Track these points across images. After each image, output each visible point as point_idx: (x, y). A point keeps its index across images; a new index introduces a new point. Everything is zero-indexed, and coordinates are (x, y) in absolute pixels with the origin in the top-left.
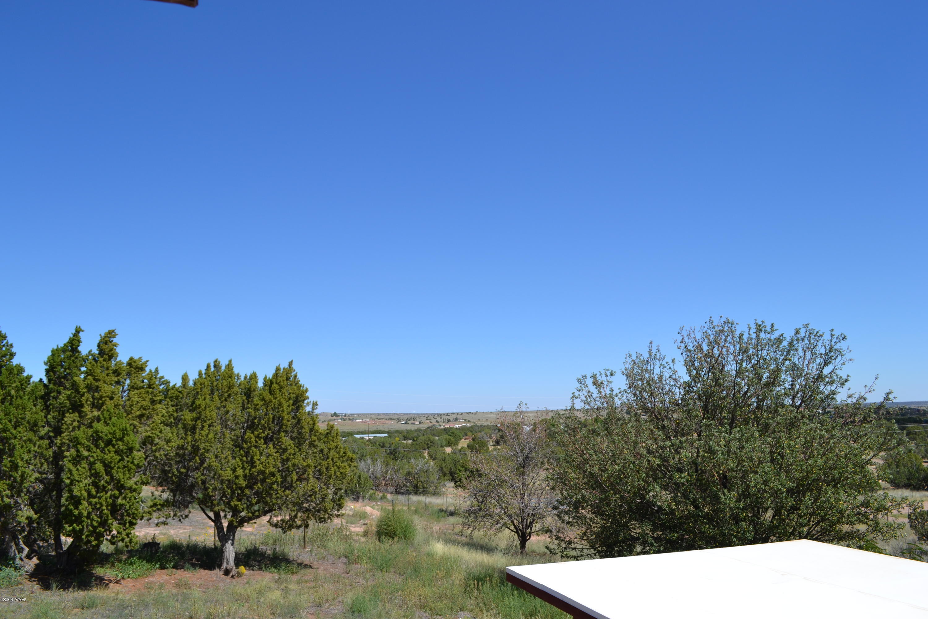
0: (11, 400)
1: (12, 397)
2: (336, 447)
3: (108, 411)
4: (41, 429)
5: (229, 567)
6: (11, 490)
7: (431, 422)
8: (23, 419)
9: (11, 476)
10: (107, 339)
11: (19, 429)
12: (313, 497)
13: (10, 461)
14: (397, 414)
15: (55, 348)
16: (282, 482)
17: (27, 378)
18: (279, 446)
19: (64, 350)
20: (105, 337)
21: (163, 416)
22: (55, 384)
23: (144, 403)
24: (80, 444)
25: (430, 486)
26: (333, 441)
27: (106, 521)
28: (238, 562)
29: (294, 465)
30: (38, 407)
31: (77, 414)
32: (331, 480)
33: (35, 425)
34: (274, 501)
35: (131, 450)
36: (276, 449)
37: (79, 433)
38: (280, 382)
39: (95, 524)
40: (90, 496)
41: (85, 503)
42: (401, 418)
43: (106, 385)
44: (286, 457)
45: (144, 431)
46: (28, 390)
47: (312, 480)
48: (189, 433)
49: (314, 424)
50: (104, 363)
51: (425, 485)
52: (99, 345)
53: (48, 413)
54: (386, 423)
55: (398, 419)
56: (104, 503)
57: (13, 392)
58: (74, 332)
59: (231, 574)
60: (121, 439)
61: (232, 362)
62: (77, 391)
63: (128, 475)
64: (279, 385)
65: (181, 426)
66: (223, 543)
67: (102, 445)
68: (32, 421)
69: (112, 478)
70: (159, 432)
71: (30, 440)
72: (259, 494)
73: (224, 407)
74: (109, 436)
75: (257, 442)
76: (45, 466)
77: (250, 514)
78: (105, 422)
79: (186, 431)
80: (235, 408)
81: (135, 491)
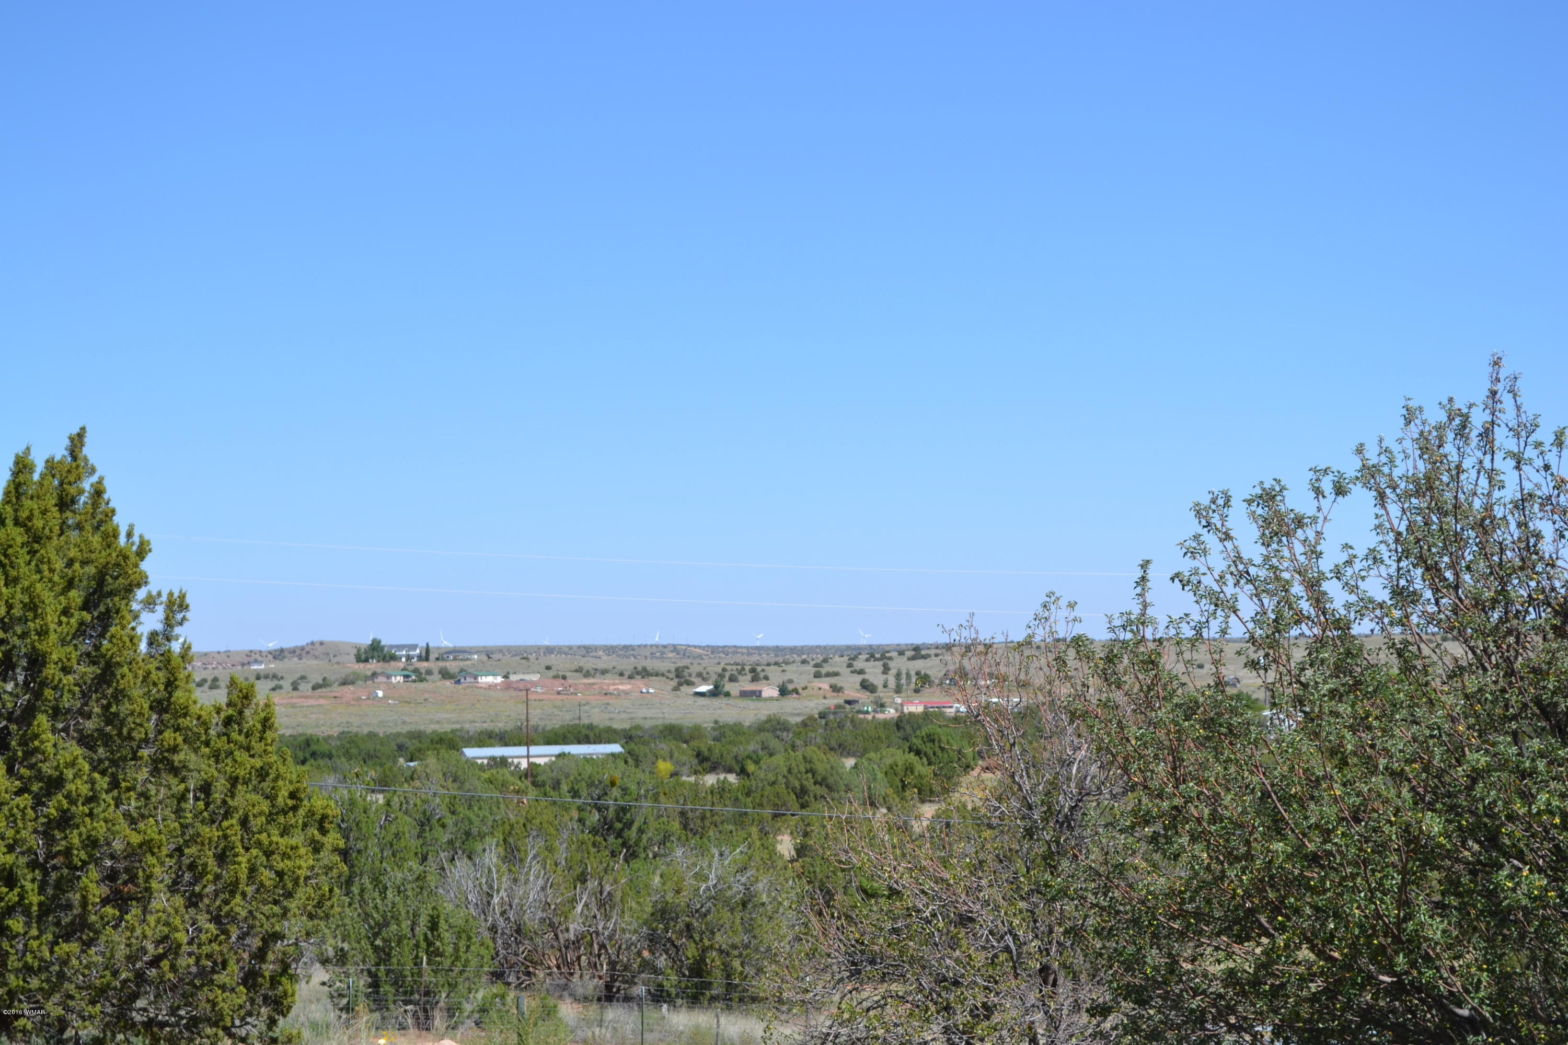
2: (262, 774)
7: (836, 689)
12: (165, 964)
14: (675, 649)
16: (45, 911)
18: (31, 767)
25: (760, 971)
26: (248, 749)
29: (92, 843)
32: (238, 899)
36: (21, 778)
38: (30, 518)
42: (695, 669)
44: (59, 809)
47: (161, 900)
49: (170, 685)
51: (736, 964)
54: (619, 694)
55: (679, 673)
64: (28, 530)
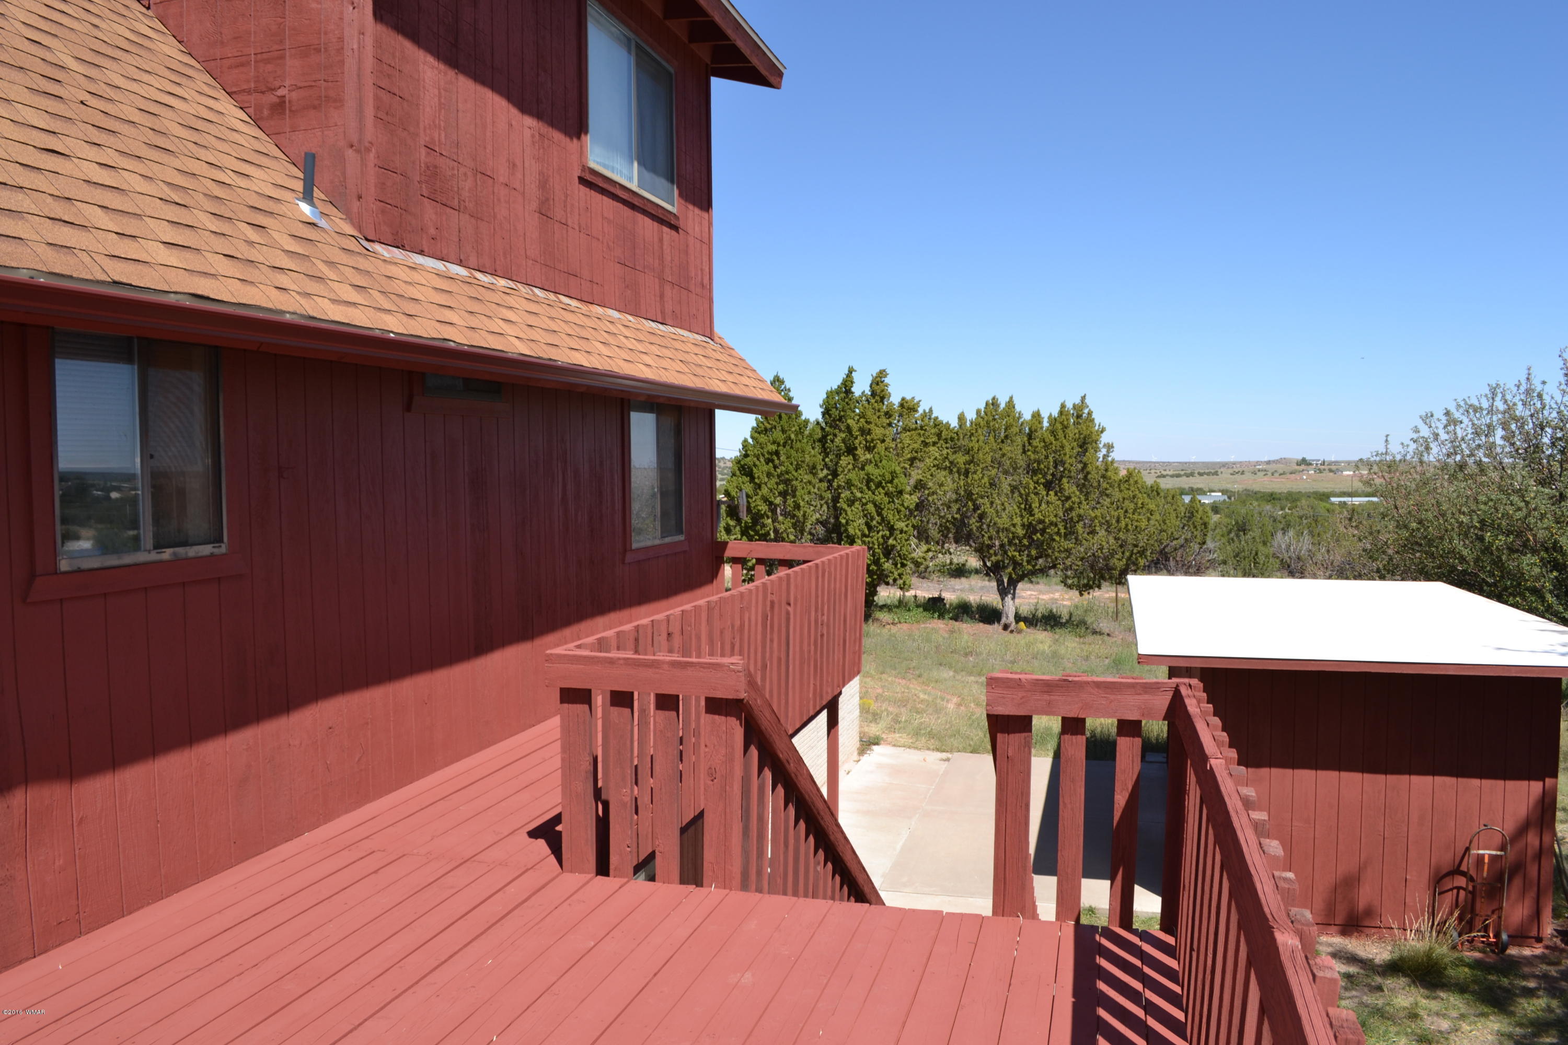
0: (792, 443)
1: (792, 441)
3: (879, 453)
4: (819, 472)
5: (1008, 622)
6: (795, 529)
8: (803, 462)
9: (795, 515)
10: (879, 379)
11: (800, 472)
13: (794, 502)
15: (829, 389)
16: (1065, 534)
17: (804, 421)
18: (1061, 493)
19: (838, 392)
20: (876, 377)
21: (935, 459)
22: (831, 427)
23: (915, 445)
24: (853, 485)
27: (879, 559)
28: (1018, 618)
29: (1080, 516)
30: (816, 450)
31: (851, 457)
33: (814, 467)
34: (1056, 554)
35: (901, 492)
36: (1058, 496)
37: (853, 476)
39: (870, 561)
40: (864, 535)
41: (859, 542)
43: (877, 428)
44: (1070, 506)
45: (916, 475)
46: (807, 432)
48: (962, 477)
50: (876, 404)
52: (871, 386)
53: (827, 456)
56: (876, 542)
57: (793, 436)
58: (847, 372)
59: (1010, 629)
60: (891, 482)
61: (1014, 398)
62: (852, 436)
63: (898, 517)
65: (955, 470)
66: (1003, 599)
67: (873, 487)
68: (811, 464)
69: (883, 519)
70: (932, 475)
71: (810, 482)
72: (1039, 545)
73: (1001, 449)
74: (879, 478)
75: (1035, 488)
76: (825, 507)
77: (1030, 567)
78: (876, 465)
79: (959, 475)
80: (1013, 450)
81: (906, 532)
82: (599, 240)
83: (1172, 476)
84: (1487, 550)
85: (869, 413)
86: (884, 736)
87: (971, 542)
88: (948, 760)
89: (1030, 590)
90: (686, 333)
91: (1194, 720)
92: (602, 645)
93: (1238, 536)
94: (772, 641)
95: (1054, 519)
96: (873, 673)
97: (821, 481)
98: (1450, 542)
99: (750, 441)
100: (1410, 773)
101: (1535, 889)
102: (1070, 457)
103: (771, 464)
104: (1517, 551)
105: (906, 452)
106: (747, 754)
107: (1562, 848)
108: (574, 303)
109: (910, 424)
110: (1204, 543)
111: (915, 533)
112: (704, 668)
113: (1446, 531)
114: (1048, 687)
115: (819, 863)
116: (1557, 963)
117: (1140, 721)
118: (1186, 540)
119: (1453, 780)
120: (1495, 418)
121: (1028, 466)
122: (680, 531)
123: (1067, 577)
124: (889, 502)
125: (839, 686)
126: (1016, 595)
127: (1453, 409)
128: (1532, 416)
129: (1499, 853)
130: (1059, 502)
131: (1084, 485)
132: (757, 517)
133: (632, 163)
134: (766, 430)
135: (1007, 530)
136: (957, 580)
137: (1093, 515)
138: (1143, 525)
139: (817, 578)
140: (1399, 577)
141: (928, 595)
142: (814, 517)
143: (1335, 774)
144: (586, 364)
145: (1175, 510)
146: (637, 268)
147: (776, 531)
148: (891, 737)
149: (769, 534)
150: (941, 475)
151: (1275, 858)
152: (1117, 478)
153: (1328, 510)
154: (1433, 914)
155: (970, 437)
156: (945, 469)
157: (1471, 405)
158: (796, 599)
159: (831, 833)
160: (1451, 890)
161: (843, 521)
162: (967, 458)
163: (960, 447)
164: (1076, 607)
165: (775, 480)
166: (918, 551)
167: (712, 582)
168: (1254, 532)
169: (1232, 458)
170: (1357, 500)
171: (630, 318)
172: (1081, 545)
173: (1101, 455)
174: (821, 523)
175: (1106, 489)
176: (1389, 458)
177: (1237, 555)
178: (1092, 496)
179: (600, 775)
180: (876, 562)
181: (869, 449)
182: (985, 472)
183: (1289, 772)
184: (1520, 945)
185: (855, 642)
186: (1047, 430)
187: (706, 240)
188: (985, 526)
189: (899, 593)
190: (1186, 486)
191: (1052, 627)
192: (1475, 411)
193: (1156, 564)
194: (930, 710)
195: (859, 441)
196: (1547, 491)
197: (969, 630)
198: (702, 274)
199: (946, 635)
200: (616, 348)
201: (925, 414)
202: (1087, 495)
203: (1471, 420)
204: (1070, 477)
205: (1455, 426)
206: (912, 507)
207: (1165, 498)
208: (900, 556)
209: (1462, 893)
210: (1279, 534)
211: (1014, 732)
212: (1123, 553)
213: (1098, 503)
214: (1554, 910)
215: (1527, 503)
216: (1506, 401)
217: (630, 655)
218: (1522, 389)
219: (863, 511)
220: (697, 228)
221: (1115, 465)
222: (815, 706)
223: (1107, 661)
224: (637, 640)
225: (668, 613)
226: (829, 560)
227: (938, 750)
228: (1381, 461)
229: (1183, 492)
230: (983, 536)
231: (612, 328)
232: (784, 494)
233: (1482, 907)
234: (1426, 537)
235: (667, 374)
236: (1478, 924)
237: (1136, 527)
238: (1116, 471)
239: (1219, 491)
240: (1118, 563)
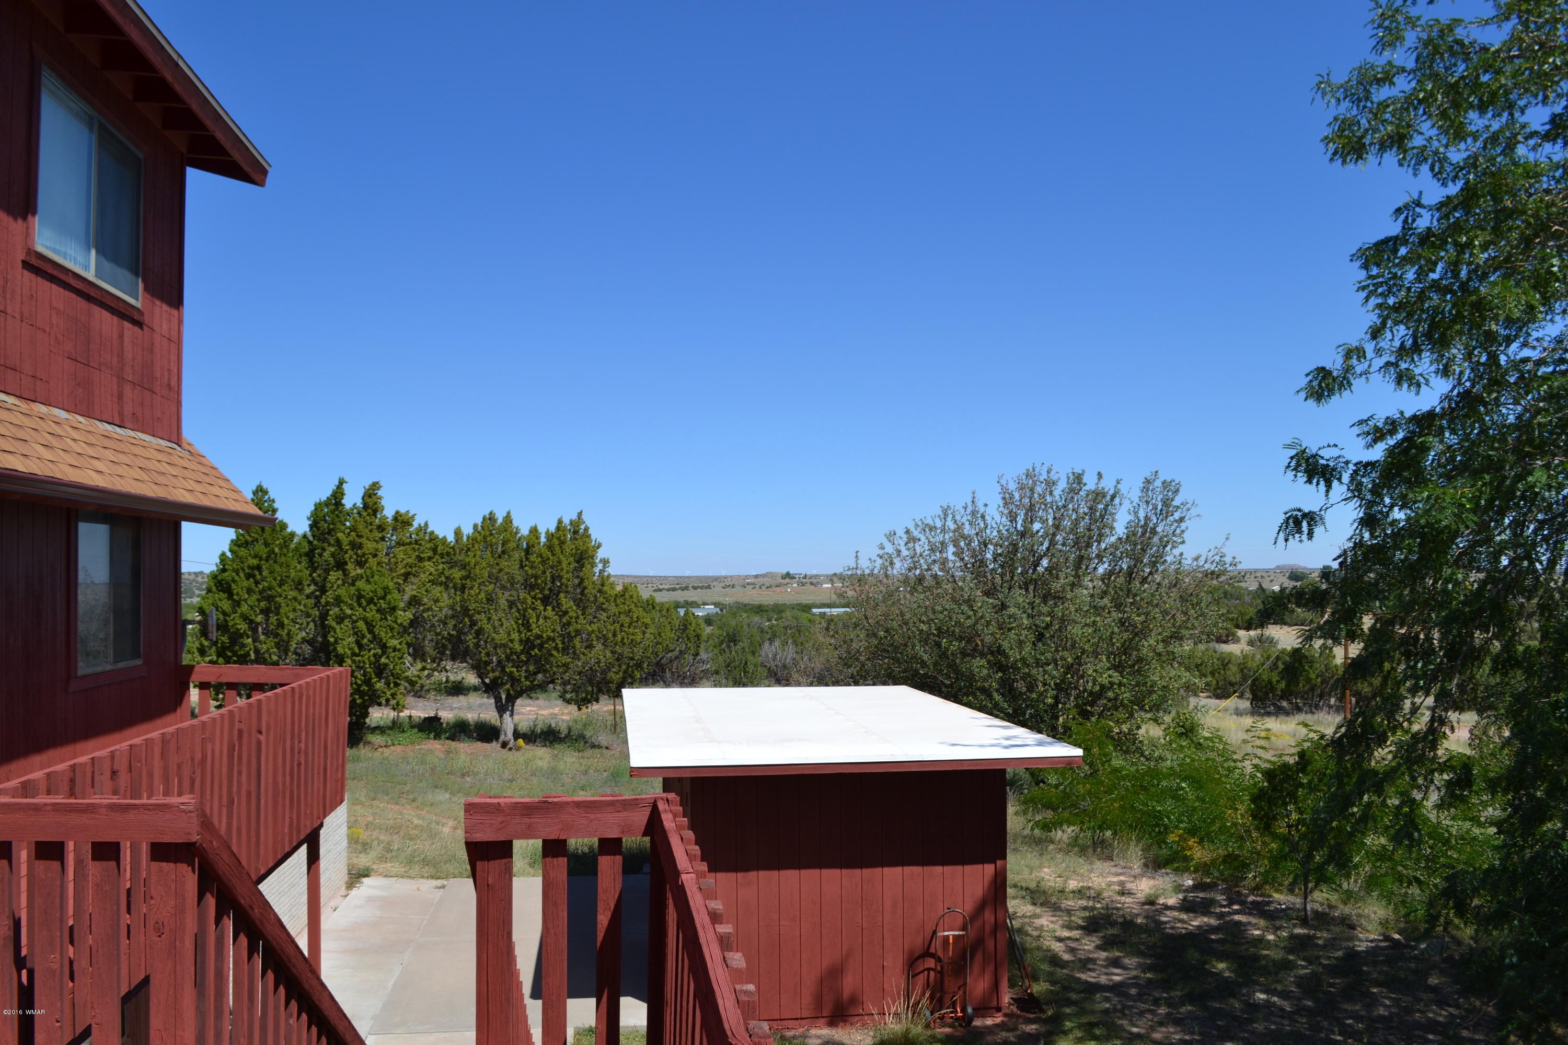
0: (275, 557)
1: (276, 555)
3: (370, 568)
4: (306, 587)
5: (507, 739)
6: (278, 649)
8: (288, 577)
9: (278, 634)
10: (371, 491)
11: (284, 588)
13: (277, 620)
15: (318, 501)
17: (290, 534)
18: (559, 608)
19: (327, 503)
20: (369, 489)
21: (431, 574)
22: (319, 540)
23: (409, 560)
24: (342, 602)
27: (370, 679)
28: (517, 735)
29: (577, 630)
30: (303, 564)
31: (341, 572)
33: (300, 583)
34: (555, 669)
35: (394, 609)
36: (556, 611)
37: (342, 592)
39: (359, 682)
40: (354, 654)
41: (349, 661)
43: (369, 542)
44: (567, 620)
45: (410, 591)
46: (293, 546)
48: (458, 593)
49: (604, 585)
50: (368, 517)
52: (363, 499)
53: (315, 572)
56: (367, 661)
57: (277, 550)
58: (337, 483)
59: (508, 747)
60: (384, 598)
61: (512, 513)
62: (342, 549)
63: (390, 634)
65: (451, 585)
66: (501, 716)
67: (364, 603)
68: (297, 580)
69: (374, 637)
70: (427, 591)
71: (295, 599)
72: (537, 660)
73: (498, 564)
74: (371, 594)
75: (533, 603)
76: (312, 625)
77: (528, 683)
78: (367, 580)
79: (456, 591)
80: (511, 566)
81: (399, 650)
82: (45, 331)
83: (668, 590)
84: (944, 655)
85: (361, 527)
86: (375, 867)
87: (468, 659)
88: (443, 887)
89: (529, 705)
90: (148, 438)
91: (669, 835)
92: (27, 789)
93: (729, 647)
94: (240, 773)
95: (552, 634)
96: (363, 799)
97: (308, 597)
98: (913, 649)
99: (229, 554)
100: (882, 866)
101: (993, 963)
102: (567, 572)
103: (252, 580)
104: (969, 655)
105: (400, 567)
106: (202, 903)
107: (1014, 922)
108: (11, 400)
109: (404, 538)
110: (697, 654)
111: (411, 650)
112: (149, 810)
113: (909, 638)
114: (528, 809)
115: (291, 1016)
116: (1014, 1029)
117: (621, 839)
118: (681, 652)
119: (917, 870)
120: (947, 536)
121: (526, 580)
122: (137, 655)
123: (565, 692)
124: (381, 619)
125: (319, 818)
126: (515, 712)
127: (912, 529)
128: (977, 534)
129: (961, 933)
130: (556, 617)
131: (581, 600)
132: (236, 637)
133: (89, 250)
134: (247, 543)
135: (505, 646)
136: (455, 698)
137: (590, 629)
138: (638, 638)
139: (293, 704)
140: (871, 682)
141: (424, 715)
142: (300, 636)
143: (816, 872)
144: (21, 468)
145: (670, 623)
146: (92, 364)
147: (257, 651)
148: (382, 867)
149: (249, 655)
150: (437, 591)
151: (738, 971)
152: (613, 593)
153: (810, 621)
154: (908, 997)
155: (467, 552)
156: (441, 584)
157: (927, 525)
158: (268, 727)
159: (304, 981)
160: (923, 971)
161: (332, 640)
162: (463, 573)
163: (456, 562)
164: (576, 721)
165: (255, 597)
166: (412, 668)
167: (175, 710)
168: (743, 642)
169: (723, 573)
170: (835, 611)
171: (81, 419)
172: (579, 659)
173: (597, 570)
174: (308, 642)
175: (603, 604)
176: (859, 572)
177: (728, 665)
178: (589, 611)
179: (24, 941)
180: (368, 682)
181: (360, 564)
182: (482, 588)
183: (775, 873)
184: (984, 1017)
185: (337, 769)
186: (544, 545)
187: (175, 338)
188: (482, 642)
189: (392, 714)
190: (682, 600)
191: (551, 743)
192: (931, 530)
193: (653, 676)
194: (425, 836)
195: (349, 555)
196: (991, 601)
197: (466, 749)
198: (169, 374)
199: (443, 756)
200: (61, 453)
201: (420, 529)
202: (584, 610)
203: (927, 538)
204: (567, 592)
205: (914, 543)
206: (405, 624)
207: (660, 611)
208: (393, 675)
209: (932, 973)
210: (767, 644)
211: (494, 859)
212: (620, 666)
213: (595, 617)
214: (1009, 980)
215: (975, 612)
216: (955, 522)
217: (59, 799)
218: (969, 510)
219: (353, 628)
220: (164, 326)
221: (611, 580)
222: (291, 841)
223: (605, 774)
224: (72, 781)
225: (113, 748)
226: (307, 683)
227: (432, 877)
228: (852, 575)
229: (677, 605)
230: (481, 652)
231: (57, 430)
232: (266, 612)
233: (951, 984)
234: (892, 645)
235: (122, 482)
236: (947, 1002)
237: (632, 640)
238: (612, 586)
239: (712, 604)
240: (615, 676)
